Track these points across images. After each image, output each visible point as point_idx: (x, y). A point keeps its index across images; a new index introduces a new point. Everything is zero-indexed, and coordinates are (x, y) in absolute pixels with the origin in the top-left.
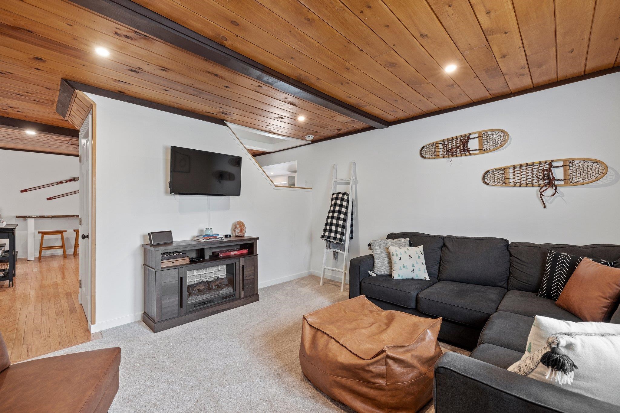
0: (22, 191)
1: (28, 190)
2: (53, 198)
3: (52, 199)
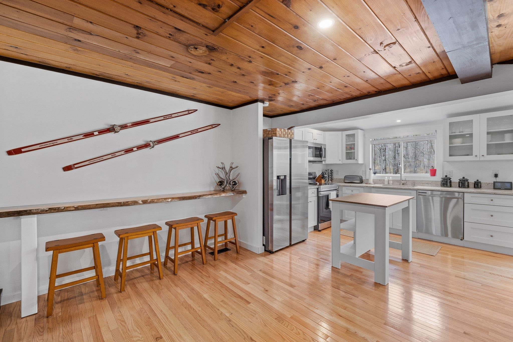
0: (10, 153)
1: (23, 150)
2: (76, 166)
3: (72, 169)
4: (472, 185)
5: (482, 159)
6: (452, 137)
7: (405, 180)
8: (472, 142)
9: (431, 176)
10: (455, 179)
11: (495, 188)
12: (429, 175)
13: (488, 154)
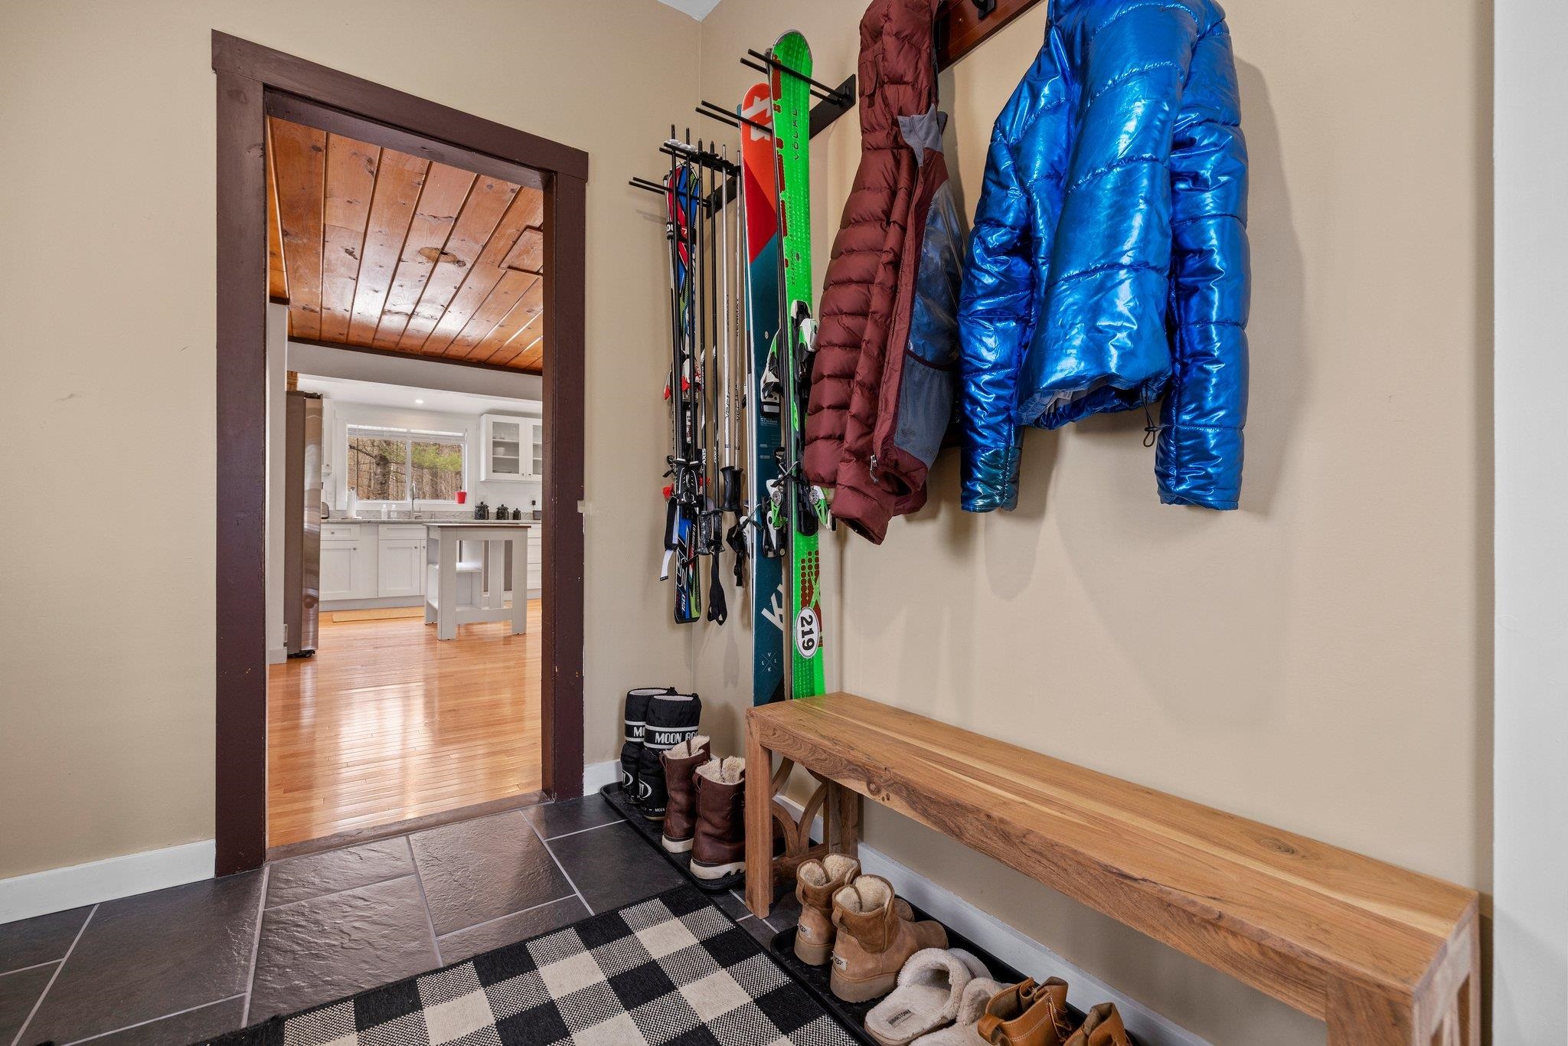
4: (511, 516)
5: (529, 479)
6: (496, 444)
7: (420, 512)
8: (518, 455)
9: (460, 503)
10: (493, 510)
11: (534, 519)
12: (455, 502)
13: (534, 473)
